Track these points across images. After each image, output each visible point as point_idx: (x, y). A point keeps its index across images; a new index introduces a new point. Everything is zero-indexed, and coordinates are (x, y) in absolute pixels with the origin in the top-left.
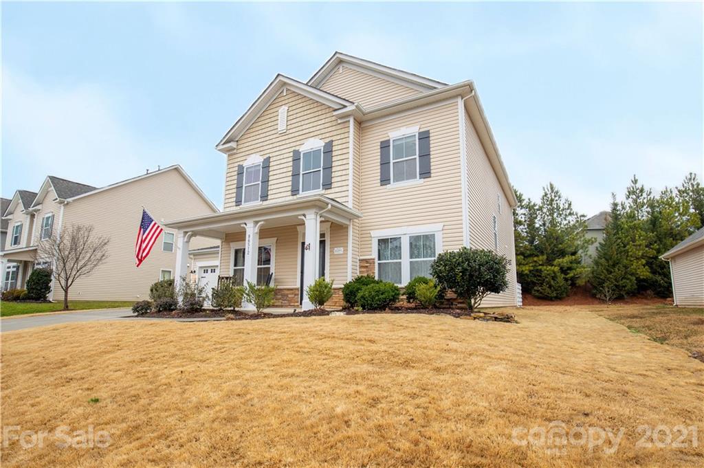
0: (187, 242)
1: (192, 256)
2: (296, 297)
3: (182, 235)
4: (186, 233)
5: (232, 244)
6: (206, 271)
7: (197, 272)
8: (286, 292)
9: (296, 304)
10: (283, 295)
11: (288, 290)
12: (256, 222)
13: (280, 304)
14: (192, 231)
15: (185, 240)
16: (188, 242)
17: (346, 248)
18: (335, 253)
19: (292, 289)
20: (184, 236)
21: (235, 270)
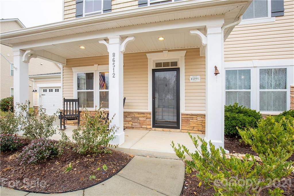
0: (25, 62)
1: (33, 80)
2: (148, 120)
3: (19, 53)
4: (23, 51)
5: (74, 69)
6: (45, 91)
7: (38, 91)
8: (137, 115)
9: (148, 127)
10: (135, 118)
11: (139, 113)
12: (123, 38)
13: (130, 126)
14: (31, 49)
15: (23, 59)
16: (27, 62)
17: (203, 77)
18: (191, 81)
19: (143, 113)
20: (22, 55)
21: (79, 93)
